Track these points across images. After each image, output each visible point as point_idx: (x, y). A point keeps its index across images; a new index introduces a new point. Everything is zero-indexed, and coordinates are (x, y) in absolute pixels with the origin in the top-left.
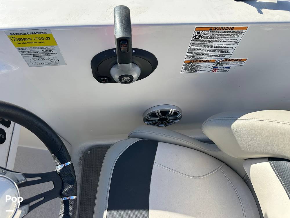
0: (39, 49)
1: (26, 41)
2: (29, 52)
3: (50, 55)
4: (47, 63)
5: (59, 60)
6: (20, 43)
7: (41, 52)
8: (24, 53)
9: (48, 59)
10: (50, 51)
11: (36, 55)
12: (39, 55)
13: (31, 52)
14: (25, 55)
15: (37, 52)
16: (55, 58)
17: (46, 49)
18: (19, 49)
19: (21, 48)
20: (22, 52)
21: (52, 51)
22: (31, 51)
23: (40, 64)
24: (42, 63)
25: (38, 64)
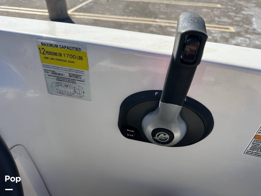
0: (66, 70)
1: (55, 57)
2: (53, 72)
3: (76, 82)
4: (69, 93)
5: (84, 92)
6: (47, 58)
7: (66, 75)
8: (48, 72)
9: (72, 87)
10: (77, 76)
11: (60, 78)
12: (64, 79)
13: (56, 74)
14: (48, 75)
15: (62, 75)
16: (80, 88)
17: (74, 73)
18: (44, 66)
21: (80, 77)
22: (57, 72)
23: (61, 92)
24: (64, 92)
25: (58, 91)
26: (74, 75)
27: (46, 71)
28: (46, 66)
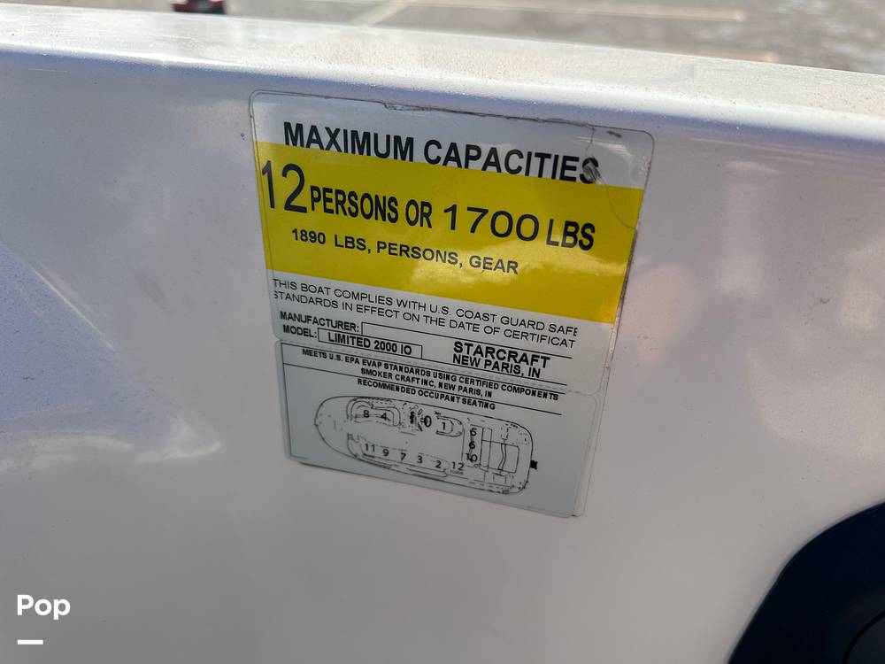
0: (440, 322)
1: (375, 230)
2: (344, 333)
3: (498, 395)
4: (429, 463)
5: (534, 465)
6: (316, 237)
7: (438, 351)
8: (305, 332)
9: (458, 428)
10: (512, 361)
11: (386, 372)
12: (412, 377)
13: (362, 342)
14: (307, 352)
15: (407, 349)
16: (515, 436)
17: (498, 340)
18: (283, 289)
19: (305, 287)
20: (292, 325)
21: (538, 365)
22: (369, 331)
23: (379, 453)
24: (395, 456)
25: (357, 449)
26: (490, 351)
27: (297, 324)
28: (298, 292)
